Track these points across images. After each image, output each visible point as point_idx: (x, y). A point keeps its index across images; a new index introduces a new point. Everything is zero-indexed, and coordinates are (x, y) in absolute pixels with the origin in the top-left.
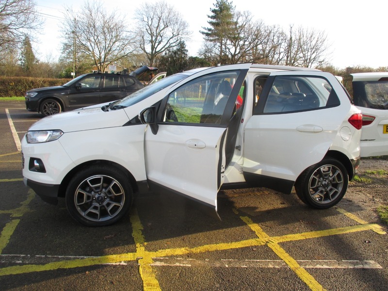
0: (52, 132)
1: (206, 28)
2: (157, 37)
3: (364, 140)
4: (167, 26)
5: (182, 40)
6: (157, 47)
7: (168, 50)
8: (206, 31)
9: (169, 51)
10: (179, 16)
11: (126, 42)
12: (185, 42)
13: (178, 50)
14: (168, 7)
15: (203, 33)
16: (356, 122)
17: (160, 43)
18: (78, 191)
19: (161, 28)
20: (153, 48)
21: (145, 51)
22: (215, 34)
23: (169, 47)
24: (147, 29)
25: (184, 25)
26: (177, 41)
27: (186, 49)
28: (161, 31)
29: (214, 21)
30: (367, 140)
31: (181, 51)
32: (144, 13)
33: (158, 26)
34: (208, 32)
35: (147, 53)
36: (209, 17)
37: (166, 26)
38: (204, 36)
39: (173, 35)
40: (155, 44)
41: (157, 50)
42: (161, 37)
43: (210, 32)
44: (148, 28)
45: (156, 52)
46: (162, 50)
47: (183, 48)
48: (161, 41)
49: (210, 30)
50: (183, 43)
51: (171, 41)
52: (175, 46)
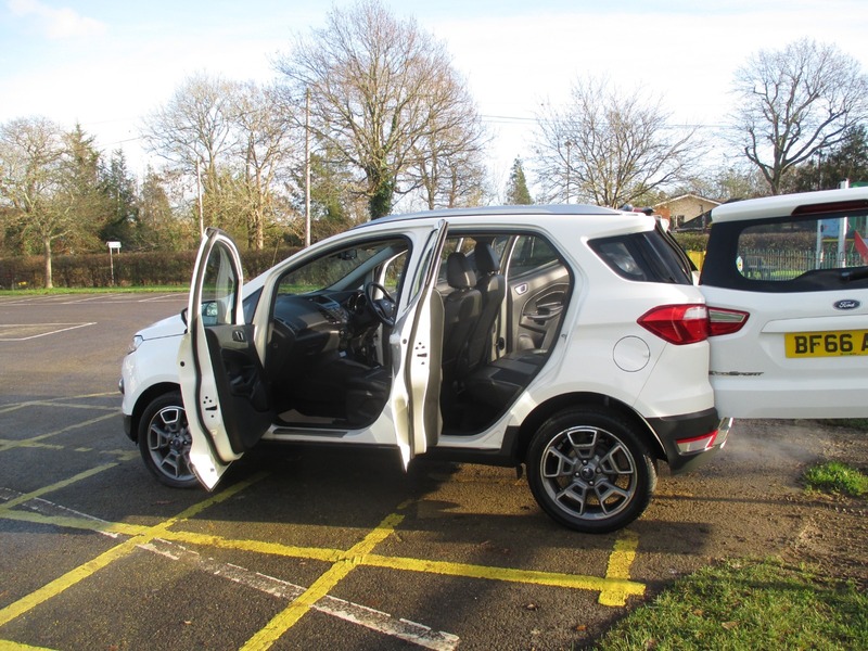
2: (788, 126)
3: (744, 374)
4: (817, 96)
5: (858, 124)
6: (788, 149)
7: (817, 153)
9: (821, 155)
10: (848, 66)
11: (667, 151)
13: (847, 150)
14: (819, 49)
16: (668, 325)
17: (795, 138)
18: (151, 428)
19: (798, 104)
20: (779, 153)
21: (757, 162)
23: (821, 146)
24: (764, 111)
26: (845, 126)
28: (800, 109)
30: (750, 374)
31: (857, 151)
32: (756, 74)
33: (791, 101)
35: (762, 166)
37: (814, 97)
39: (832, 115)
40: (784, 142)
41: (788, 158)
42: (798, 124)
44: (767, 106)
45: (785, 162)
46: (803, 155)
47: (861, 142)
48: (798, 133)
50: (860, 131)
51: (828, 130)
52: (840, 140)
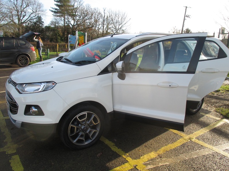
0: (45, 83)
1: (54, 8)
2: (22, 12)
5: (39, 15)
6: (22, 19)
7: (30, 21)
8: (54, 10)
9: (31, 22)
12: (41, 17)
13: (37, 21)
15: (52, 11)
17: (24, 16)
18: (71, 125)
19: (25, 7)
20: (19, 19)
22: (60, 12)
23: (30, 19)
24: (13, 7)
25: (40, 6)
26: (36, 15)
27: (42, 21)
28: (24, 8)
29: (59, 4)
31: (39, 22)
33: (22, 6)
34: (55, 11)
35: (15, 23)
36: (55, 1)
37: (28, 6)
38: (53, 13)
39: (33, 12)
40: (20, 17)
41: (22, 21)
42: (25, 13)
43: (56, 11)
44: (14, 6)
45: (21, 23)
46: (26, 21)
47: (40, 20)
48: (25, 15)
49: (56, 9)
51: (32, 16)
52: (35, 19)
